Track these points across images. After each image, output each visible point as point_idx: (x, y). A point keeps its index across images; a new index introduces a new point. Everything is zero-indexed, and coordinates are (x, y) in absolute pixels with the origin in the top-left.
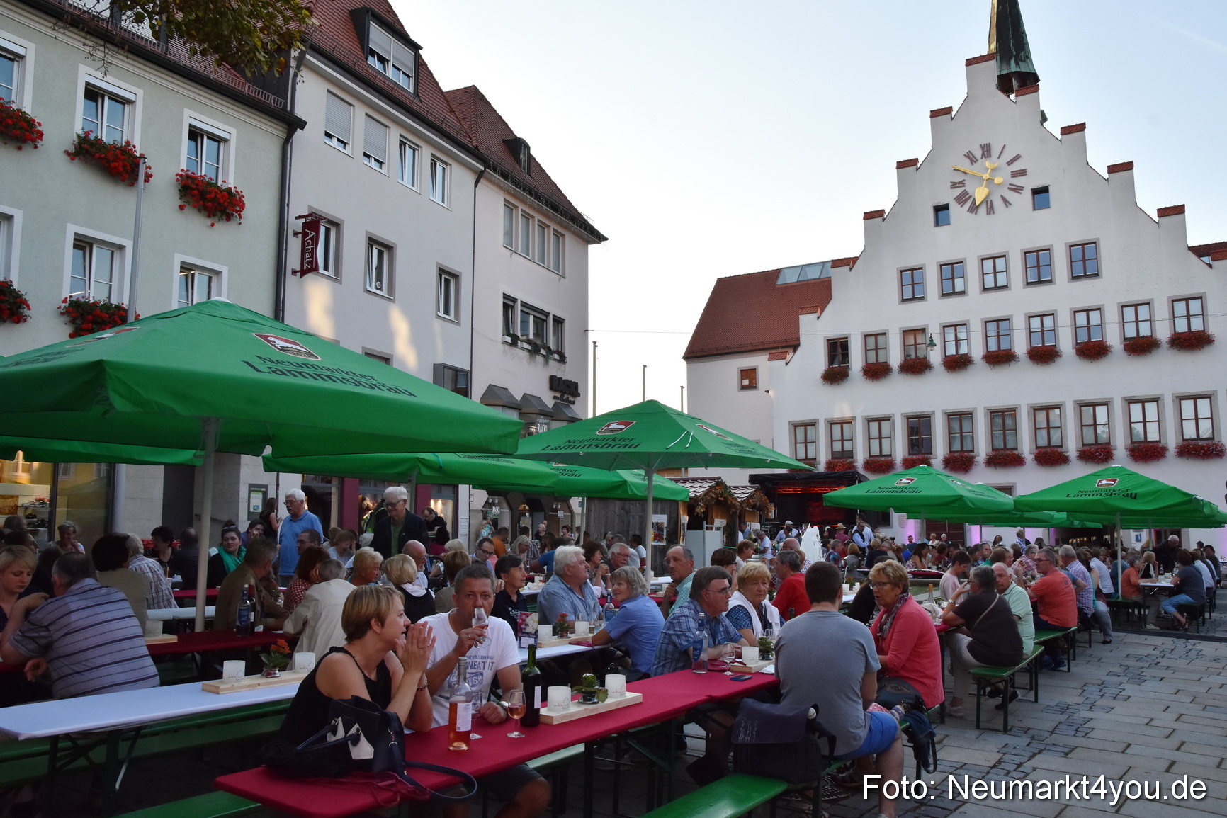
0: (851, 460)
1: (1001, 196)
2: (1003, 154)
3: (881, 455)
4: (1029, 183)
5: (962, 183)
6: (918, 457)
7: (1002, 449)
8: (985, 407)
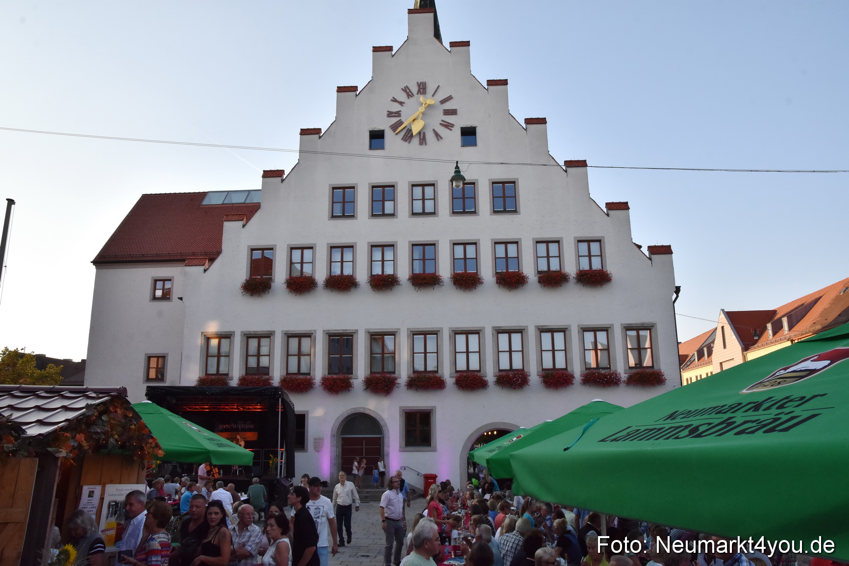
0: (267, 377)
1: (434, 130)
2: (436, 93)
3: (299, 373)
4: (460, 122)
5: (398, 114)
6: (338, 376)
7: (422, 372)
8: (408, 329)
